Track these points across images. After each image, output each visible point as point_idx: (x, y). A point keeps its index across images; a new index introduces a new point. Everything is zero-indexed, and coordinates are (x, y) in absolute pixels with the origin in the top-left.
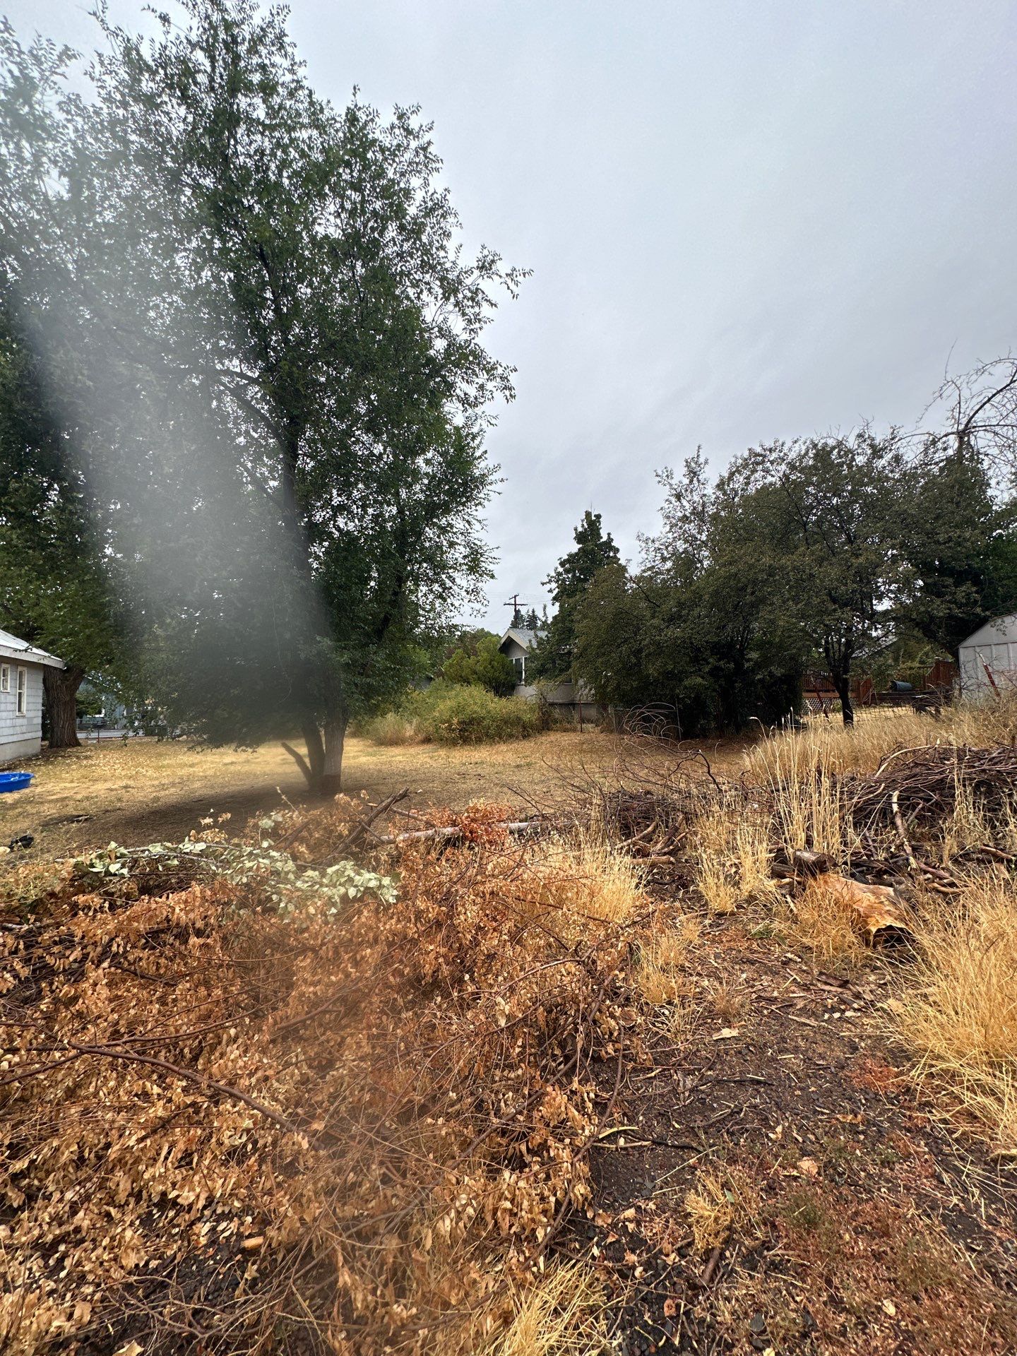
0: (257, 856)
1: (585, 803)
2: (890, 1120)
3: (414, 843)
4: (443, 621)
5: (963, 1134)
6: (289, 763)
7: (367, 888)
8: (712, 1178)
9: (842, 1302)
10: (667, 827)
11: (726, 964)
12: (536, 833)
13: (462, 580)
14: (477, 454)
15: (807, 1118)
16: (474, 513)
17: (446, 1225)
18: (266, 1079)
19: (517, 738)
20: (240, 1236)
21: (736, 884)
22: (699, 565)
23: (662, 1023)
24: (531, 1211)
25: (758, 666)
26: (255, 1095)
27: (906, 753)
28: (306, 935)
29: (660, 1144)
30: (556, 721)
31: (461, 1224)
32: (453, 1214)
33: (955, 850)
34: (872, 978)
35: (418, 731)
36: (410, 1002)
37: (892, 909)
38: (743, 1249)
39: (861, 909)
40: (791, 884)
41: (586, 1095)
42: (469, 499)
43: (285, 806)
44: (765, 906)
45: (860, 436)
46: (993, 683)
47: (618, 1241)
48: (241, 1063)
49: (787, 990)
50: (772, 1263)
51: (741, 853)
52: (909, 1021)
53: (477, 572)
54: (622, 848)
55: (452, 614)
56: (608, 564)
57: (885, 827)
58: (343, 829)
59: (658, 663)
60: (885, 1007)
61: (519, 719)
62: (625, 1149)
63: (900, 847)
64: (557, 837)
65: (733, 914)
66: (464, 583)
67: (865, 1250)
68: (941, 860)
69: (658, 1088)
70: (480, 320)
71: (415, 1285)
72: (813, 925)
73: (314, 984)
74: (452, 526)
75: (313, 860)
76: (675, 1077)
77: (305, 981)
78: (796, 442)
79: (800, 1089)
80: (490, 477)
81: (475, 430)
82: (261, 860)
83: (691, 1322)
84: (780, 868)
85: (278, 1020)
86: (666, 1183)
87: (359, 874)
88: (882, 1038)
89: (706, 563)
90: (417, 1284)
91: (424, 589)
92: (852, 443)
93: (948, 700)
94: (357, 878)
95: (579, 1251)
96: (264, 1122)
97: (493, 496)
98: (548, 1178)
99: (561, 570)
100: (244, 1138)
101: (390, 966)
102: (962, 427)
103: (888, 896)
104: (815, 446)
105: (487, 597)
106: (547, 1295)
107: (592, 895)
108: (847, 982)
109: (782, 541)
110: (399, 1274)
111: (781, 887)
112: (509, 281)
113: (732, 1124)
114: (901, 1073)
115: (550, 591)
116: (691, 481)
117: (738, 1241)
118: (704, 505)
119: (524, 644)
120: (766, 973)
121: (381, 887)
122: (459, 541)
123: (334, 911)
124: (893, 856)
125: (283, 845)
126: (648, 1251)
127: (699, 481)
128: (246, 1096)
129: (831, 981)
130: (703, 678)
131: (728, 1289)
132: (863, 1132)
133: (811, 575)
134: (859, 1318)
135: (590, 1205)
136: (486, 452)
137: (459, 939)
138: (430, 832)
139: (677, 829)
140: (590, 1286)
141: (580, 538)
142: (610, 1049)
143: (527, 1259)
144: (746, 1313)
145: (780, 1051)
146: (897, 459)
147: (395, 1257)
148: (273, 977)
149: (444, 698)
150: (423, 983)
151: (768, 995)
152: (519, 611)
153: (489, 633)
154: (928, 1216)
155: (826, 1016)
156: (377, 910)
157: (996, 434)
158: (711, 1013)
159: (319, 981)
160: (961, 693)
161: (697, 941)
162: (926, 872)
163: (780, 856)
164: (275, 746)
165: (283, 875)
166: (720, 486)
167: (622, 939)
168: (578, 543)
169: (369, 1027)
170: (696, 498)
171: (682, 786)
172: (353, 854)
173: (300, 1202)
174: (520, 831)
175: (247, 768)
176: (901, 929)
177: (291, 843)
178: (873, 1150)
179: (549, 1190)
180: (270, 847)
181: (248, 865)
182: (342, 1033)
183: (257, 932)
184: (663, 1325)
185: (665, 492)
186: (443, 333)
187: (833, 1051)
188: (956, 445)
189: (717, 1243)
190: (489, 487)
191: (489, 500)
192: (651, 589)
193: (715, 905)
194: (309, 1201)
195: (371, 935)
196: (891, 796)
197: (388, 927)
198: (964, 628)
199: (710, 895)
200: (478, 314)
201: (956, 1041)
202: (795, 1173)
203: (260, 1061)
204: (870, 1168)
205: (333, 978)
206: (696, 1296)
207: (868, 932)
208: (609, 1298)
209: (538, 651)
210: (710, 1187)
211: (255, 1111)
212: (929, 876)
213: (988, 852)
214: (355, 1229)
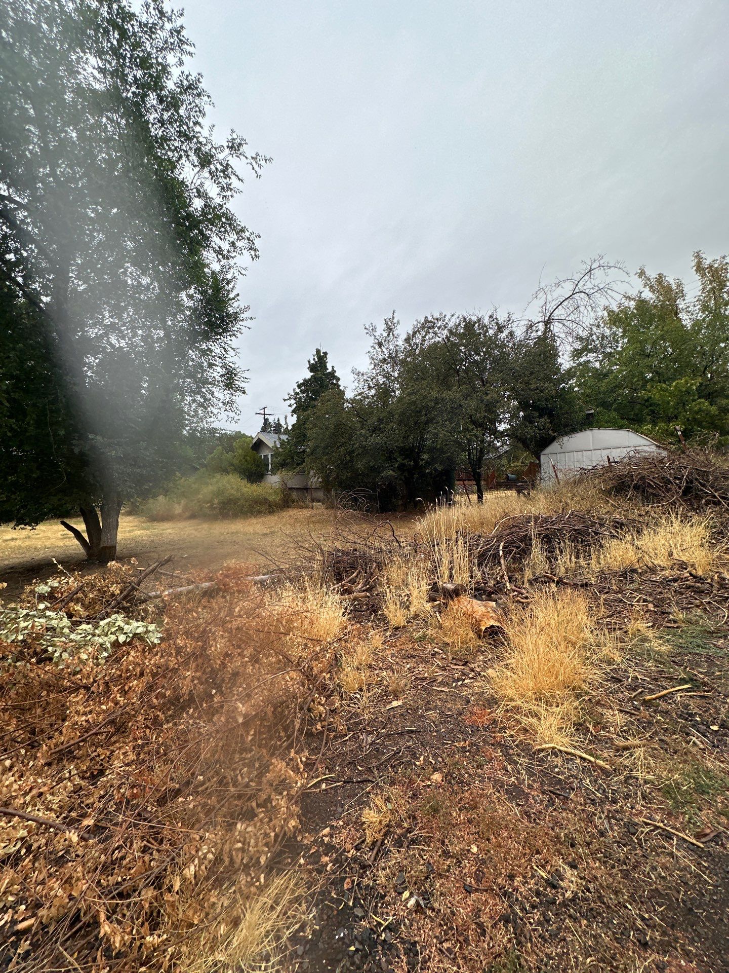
0: (34, 616)
1: (310, 559)
2: (484, 741)
3: (177, 597)
4: (204, 424)
5: (520, 741)
6: (70, 538)
7: (135, 634)
8: (379, 797)
9: (449, 853)
10: (366, 573)
11: (398, 660)
12: (274, 583)
13: (220, 394)
14: (231, 296)
15: (439, 748)
16: (229, 342)
17: (190, 871)
18: (41, 794)
19: (265, 513)
20: (14, 922)
21: (408, 608)
22: (393, 394)
23: (355, 704)
24: (256, 845)
25: (428, 464)
26: (29, 809)
27: (509, 519)
28: (79, 676)
29: (348, 782)
30: (294, 501)
31: (203, 867)
32: (196, 861)
33: (531, 577)
34: (481, 658)
35: (185, 509)
36: (170, 716)
37: (494, 615)
38: (396, 836)
39: (477, 617)
40: (439, 604)
41: (299, 760)
42: (225, 330)
43: (62, 573)
44: (424, 620)
45: (491, 316)
46: (557, 476)
47: (317, 851)
48: (15, 786)
49: (433, 672)
50: (412, 840)
51: (411, 588)
52: (498, 681)
53: (232, 388)
54: (334, 589)
55: (212, 419)
56: (332, 389)
57: (495, 565)
58: (115, 589)
59: (364, 461)
60: (485, 674)
61: (266, 499)
62: (326, 790)
63: (502, 577)
64: (288, 584)
65: (404, 627)
66: (221, 396)
67: (464, 819)
68: (523, 584)
69: (351, 746)
70: (231, 190)
71: (166, 919)
72: (450, 630)
73: (85, 714)
74: (211, 351)
75: (88, 616)
76: (361, 737)
77: (77, 713)
78: (453, 316)
79: (436, 731)
80: (242, 315)
81: (229, 276)
82: (36, 620)
83: (360, 888)
84: (434, 595)
85: (52, 746)
86: (351, 806)
87: (128, 623)
88: (483, 693)
89: (397, 393)
90: (169, 918)
91: (189, 399)
92: (486, 321)
93: (534, 486)
94: (126, 627)
95: (291, 864)
96: (38, 829)
97: (244, 330)
98: (271, 820)
99: (298, 390)
100: (19, 845)
101: (154, 691)
102: (547, 318)
103: (492, 608)
104: (465, 319)
105: (239, 408)
106: (265, 899)
107: (312, 623)
108: (467, 662)
109: (444, 381)
110: (155, 914)
111: (434, 607)
112: (254, 163)
113: (395, 760)
114: (492, 712)
115: (290, 406)
116: (388, 335)
117: (393, 832)
118: (397, 351)
119: (271, 445)
120: (422, 663)
121: (147, 632)
122: (217, 363)
123: (105, 654)
124: (498, 582)
125: (59, 605)
126: (336, 852)
127: (393, 335)
128: (21, 812)
129: (458, 663)
130: (394, 471)
131: (384, 862)
132: (469, 751)
133: (461, 406)
134: (458, 859)
135: (300, 832)
136: (238, 295)
137: (211, 666)
138: (191, 587)
139: (372, 574)
140: (296, 884)
141: (312, 368)
142: (319, 727)
143: (252, 879)
144: (394, 874)
145: (426, 710)
146: (511, 334)
147: (151, 903)
148: (49, 713)
149: (207, 484)
150: (182, 700)
151: (422, 676)
152: (267, 419)
153: (244, 434)
154: (499, 792)
155: (454, 684)
156: (144, 649)
157: (564, 325)
158: (386, 693)
159: (91, 712)
160: (540, 483)
161: (381, 647)
162: (514, 591)
163: (434, 588)
164: (56, 524)
165: (58, 630)
166: (407, 340)
167: (329, 651)
168: (311, 371)
169: (135, 740)
170: (391, 347)
171: (377, 544)
172: (124, 609)
173: (70, 883)
174: (262, 582)
175: (28, 543)
176: (498, 627)
177: (67, 603)
178: (473, 760)
179: (270, 828)
180: (47, 608)
181: (23, 624)
182: (111, 748)
183: (33, 679)
184: (343, 896)
185: (371, 341)
186: (200, 194)
187: (456, 705)
188: (543, 329)
189: (379, 837)
190: (241, 323)
191: (241, 333)
192: (361, 409)
193: (394, 623)
194: (78, 879)
195: (139, 670)
196: (499, 545)
197: (152, 662)
198: (544, 442)
199: (390, 616)
200: (230, 184)
201: (521, 689)
202: (429, 783)
203: (35, 781)
204: (471, 772)
205: (104, 707)
206: (365, 872)
207: (481, 630)
208: (309, 889)
209: (280, 450)
210: (378, 803)
211: (30, 822)
212: (516, 593)
213: (547, 577)
214: (117, 891)
